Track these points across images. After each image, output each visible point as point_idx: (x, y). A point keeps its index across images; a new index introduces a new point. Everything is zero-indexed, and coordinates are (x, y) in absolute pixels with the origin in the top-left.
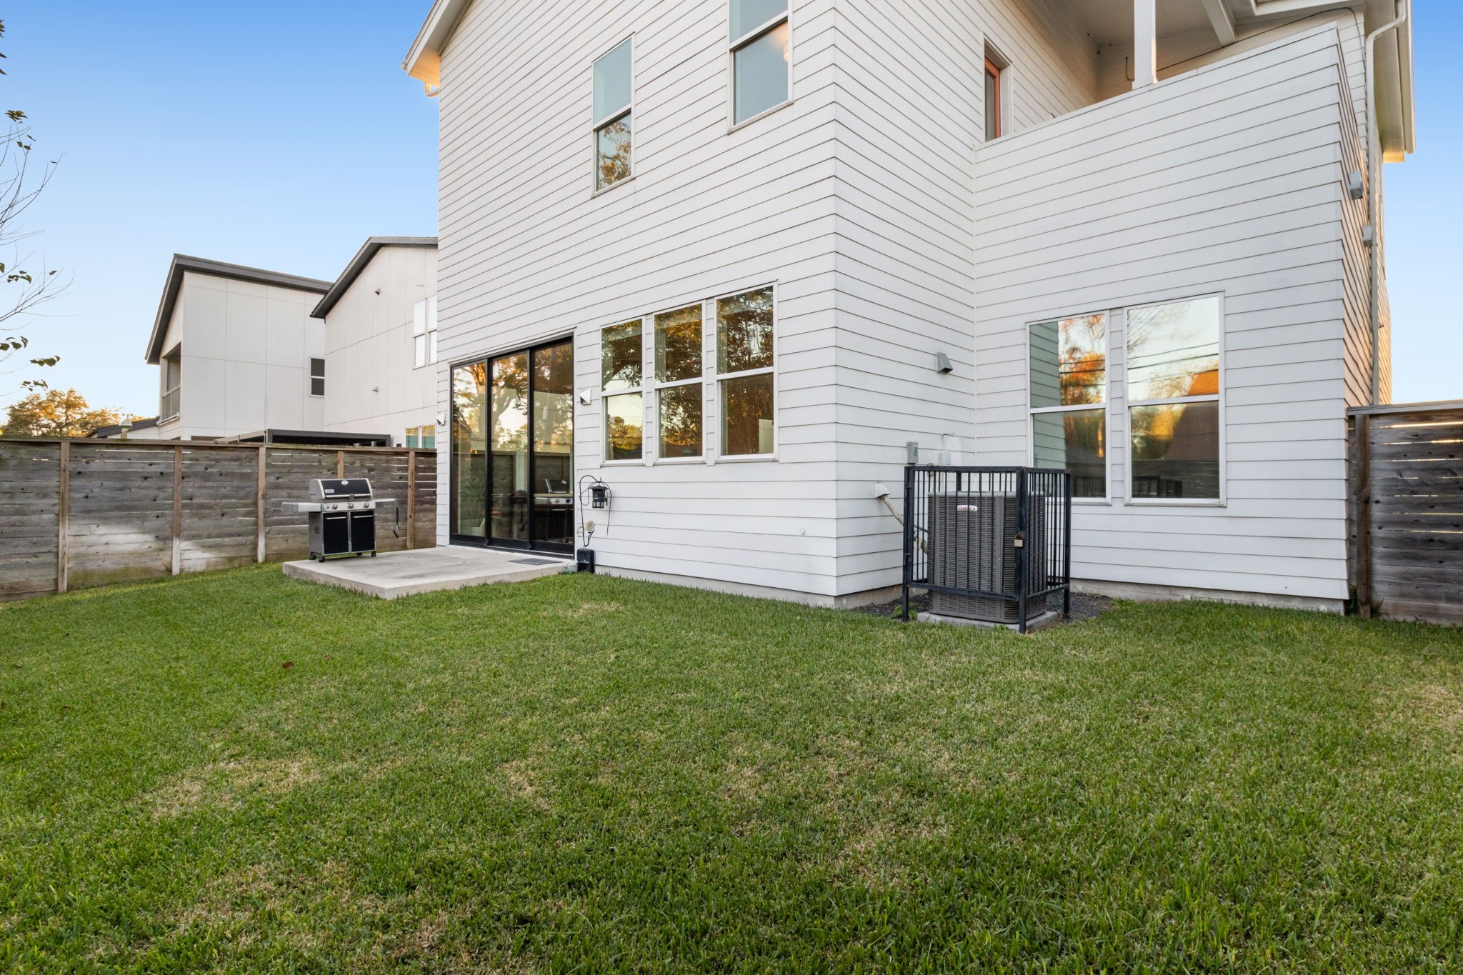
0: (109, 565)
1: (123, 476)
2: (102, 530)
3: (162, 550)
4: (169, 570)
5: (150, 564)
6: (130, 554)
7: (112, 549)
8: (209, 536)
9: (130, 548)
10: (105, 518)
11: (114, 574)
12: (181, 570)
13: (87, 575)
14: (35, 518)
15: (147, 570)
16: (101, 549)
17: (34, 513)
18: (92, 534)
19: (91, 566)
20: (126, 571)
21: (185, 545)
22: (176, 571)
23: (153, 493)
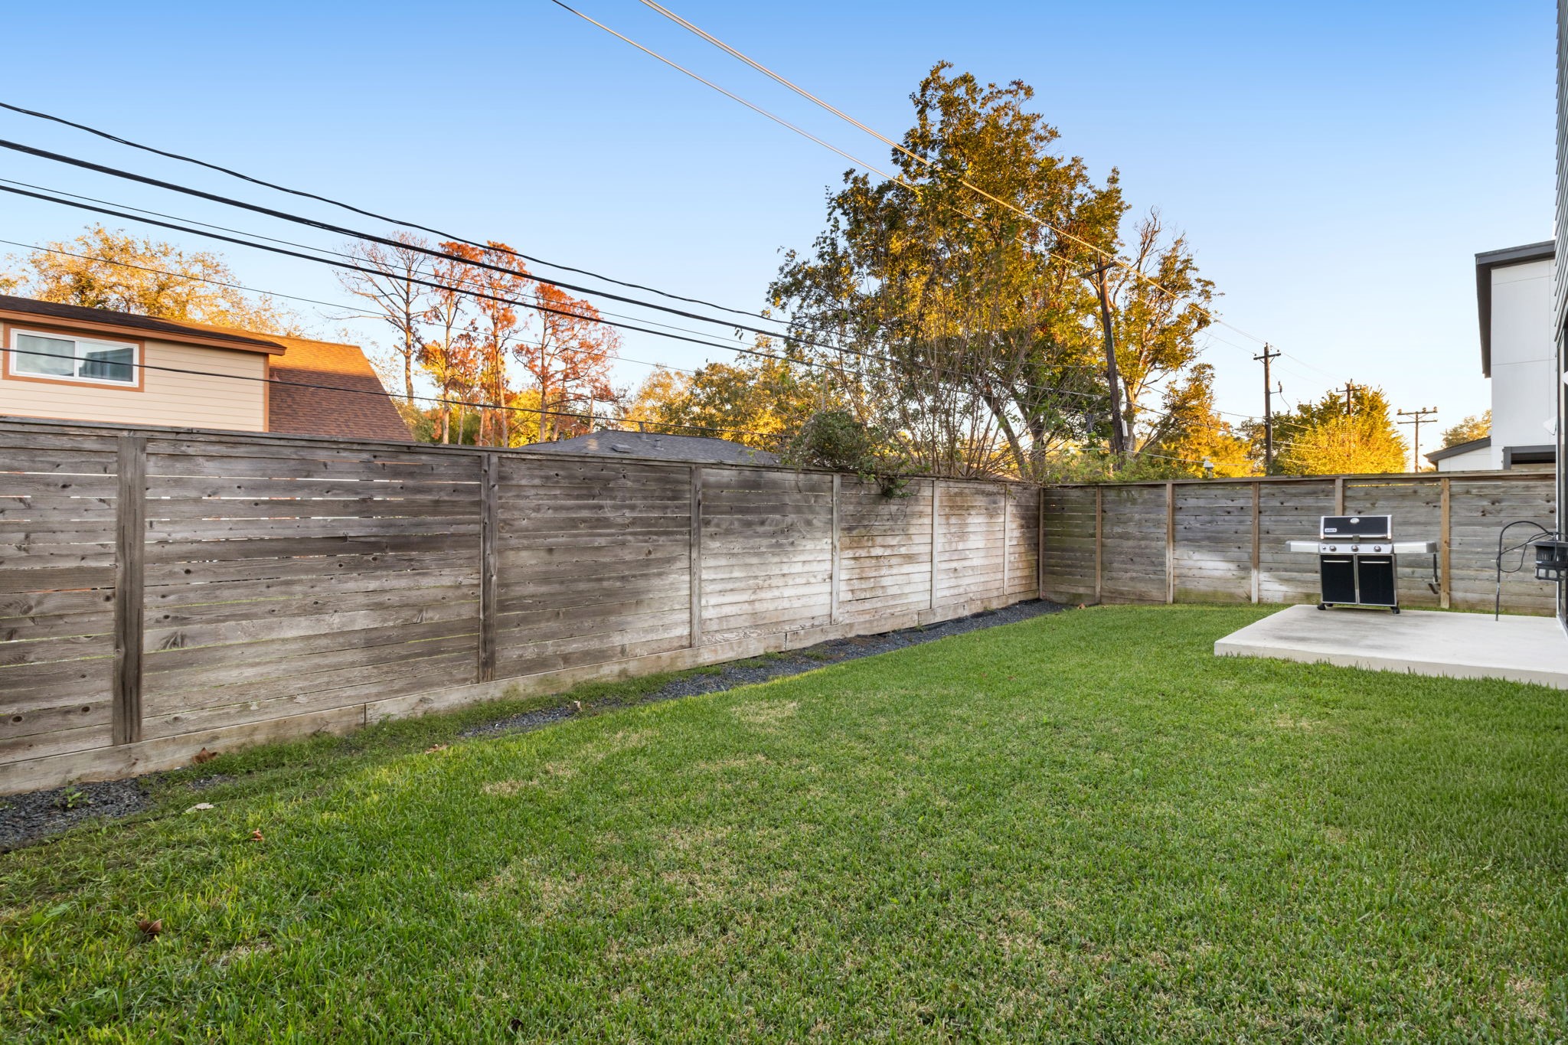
0: (1202, 587)
1: (1212, 511)
2: (1197, 556)
3: (1243, 578)
4: (1249, 598)
5: (1233, 590)
6: (1219, 579)
7: (1205, 573)
8: (1286, 570)
9: (1217, 574)
10: (1199, 547)
11: (1206, 594)
12: (1260, 600)
13: (1187, 592)
14: (1153, 544)
15: (1231, 595)
16: (1196, 572)
17: (1152, 539)
18: (1190, 558)
19: (1191, 585)
20: (1215, 594)
21: (1264, 576)
22: (1255, 600)
23: (1234, 528)
